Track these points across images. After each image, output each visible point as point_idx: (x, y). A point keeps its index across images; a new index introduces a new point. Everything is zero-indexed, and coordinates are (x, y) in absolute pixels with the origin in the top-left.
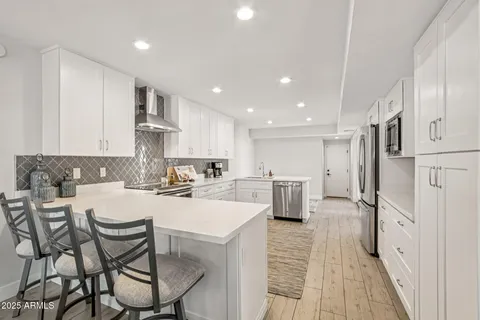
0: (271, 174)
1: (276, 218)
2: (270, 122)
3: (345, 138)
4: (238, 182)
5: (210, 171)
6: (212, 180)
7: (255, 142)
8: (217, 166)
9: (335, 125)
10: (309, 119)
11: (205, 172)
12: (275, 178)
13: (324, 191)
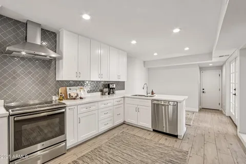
0: (153, 93)
1: (154, 131)
2: (155, 54)
3: (218, 64)
4: (126, 99)
5: (106, 90)
6: (107, 97)
7: (149, 69)
8: (111, 86)
9: (210, 54)
10: (187, 49)
11: (101, 91)
12: (156, 97)
13: (200, 103)
